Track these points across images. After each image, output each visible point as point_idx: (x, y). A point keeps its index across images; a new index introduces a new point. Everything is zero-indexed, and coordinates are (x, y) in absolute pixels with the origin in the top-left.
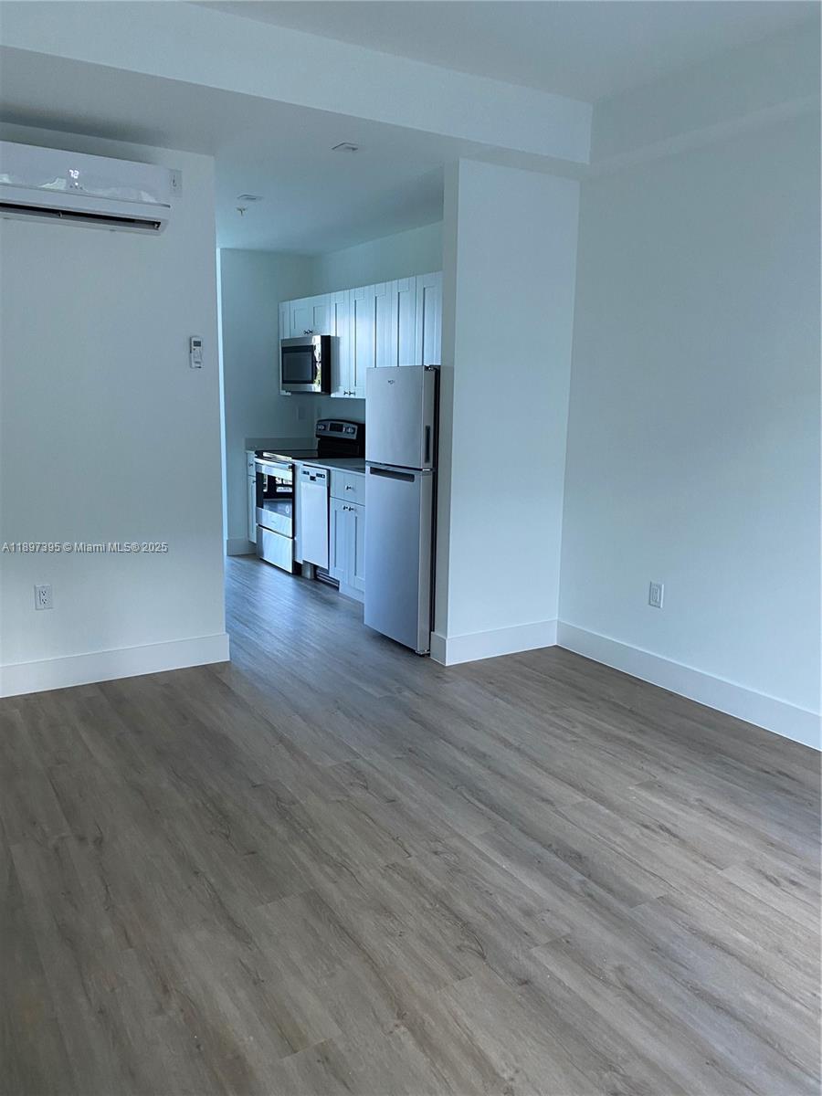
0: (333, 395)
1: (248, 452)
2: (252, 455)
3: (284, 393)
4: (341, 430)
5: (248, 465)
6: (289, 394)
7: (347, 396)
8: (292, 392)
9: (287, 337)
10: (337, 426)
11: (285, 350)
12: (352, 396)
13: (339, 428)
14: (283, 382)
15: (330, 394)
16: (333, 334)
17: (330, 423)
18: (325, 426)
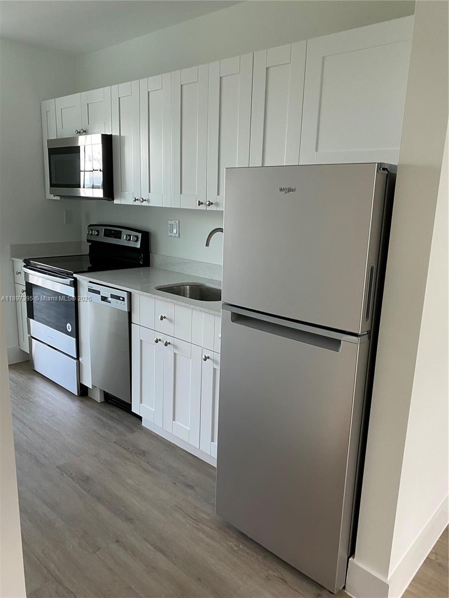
0: (116, 202)
1: (14, 259)
2: (20, 264)
3: (52, 197)
4: (120, 238)
5: (15, 273)
6: (58, 198)
7: (138, 203)
8: (61, 196)
9: (53, 137)
10: (114, 231)
11: (52, 151)
12: (145, 203)
13: (118, 235)
14: (52, 185)
15: (113, 200)
16: (115, 133)
17: (104, 228)
18: (98, 231)
